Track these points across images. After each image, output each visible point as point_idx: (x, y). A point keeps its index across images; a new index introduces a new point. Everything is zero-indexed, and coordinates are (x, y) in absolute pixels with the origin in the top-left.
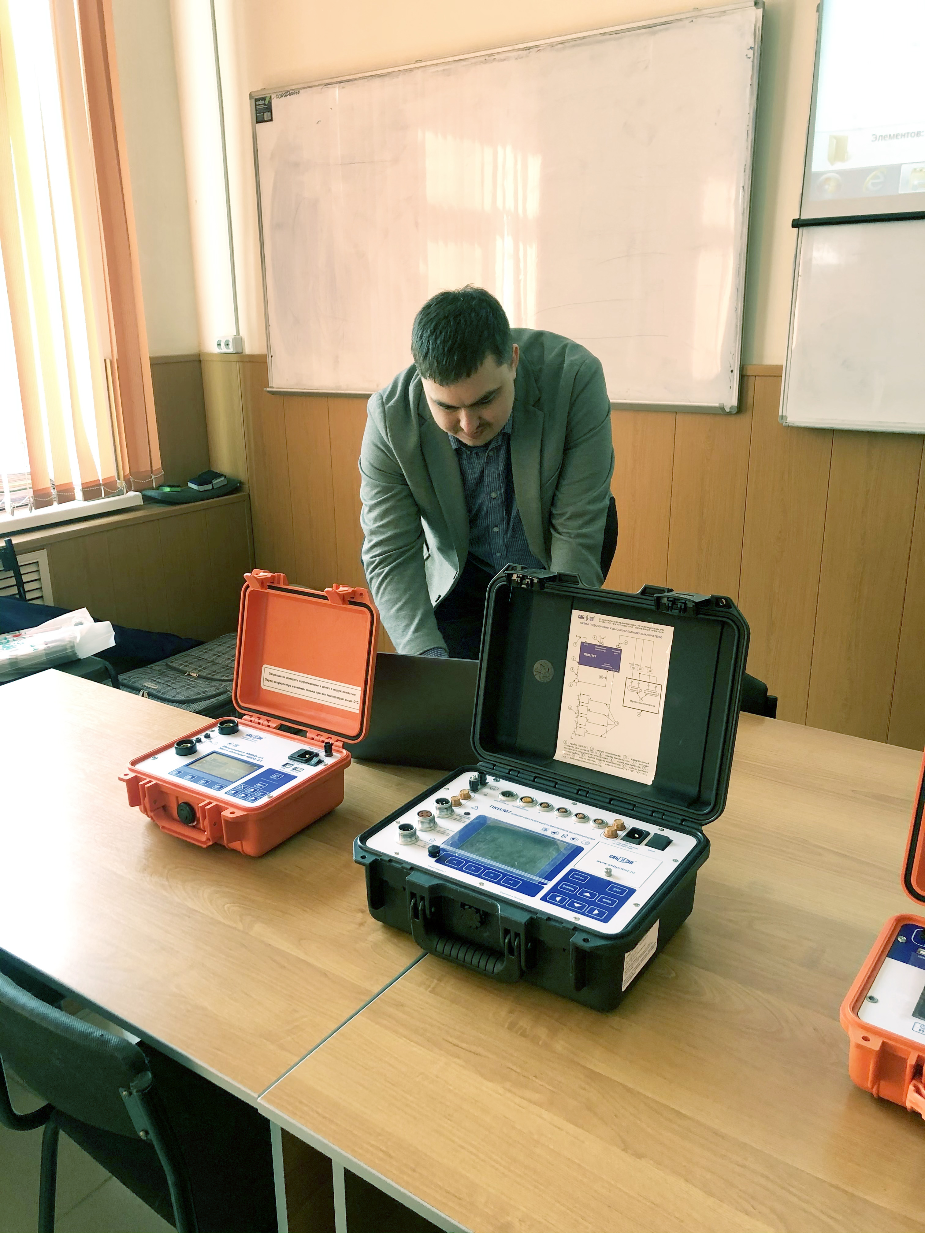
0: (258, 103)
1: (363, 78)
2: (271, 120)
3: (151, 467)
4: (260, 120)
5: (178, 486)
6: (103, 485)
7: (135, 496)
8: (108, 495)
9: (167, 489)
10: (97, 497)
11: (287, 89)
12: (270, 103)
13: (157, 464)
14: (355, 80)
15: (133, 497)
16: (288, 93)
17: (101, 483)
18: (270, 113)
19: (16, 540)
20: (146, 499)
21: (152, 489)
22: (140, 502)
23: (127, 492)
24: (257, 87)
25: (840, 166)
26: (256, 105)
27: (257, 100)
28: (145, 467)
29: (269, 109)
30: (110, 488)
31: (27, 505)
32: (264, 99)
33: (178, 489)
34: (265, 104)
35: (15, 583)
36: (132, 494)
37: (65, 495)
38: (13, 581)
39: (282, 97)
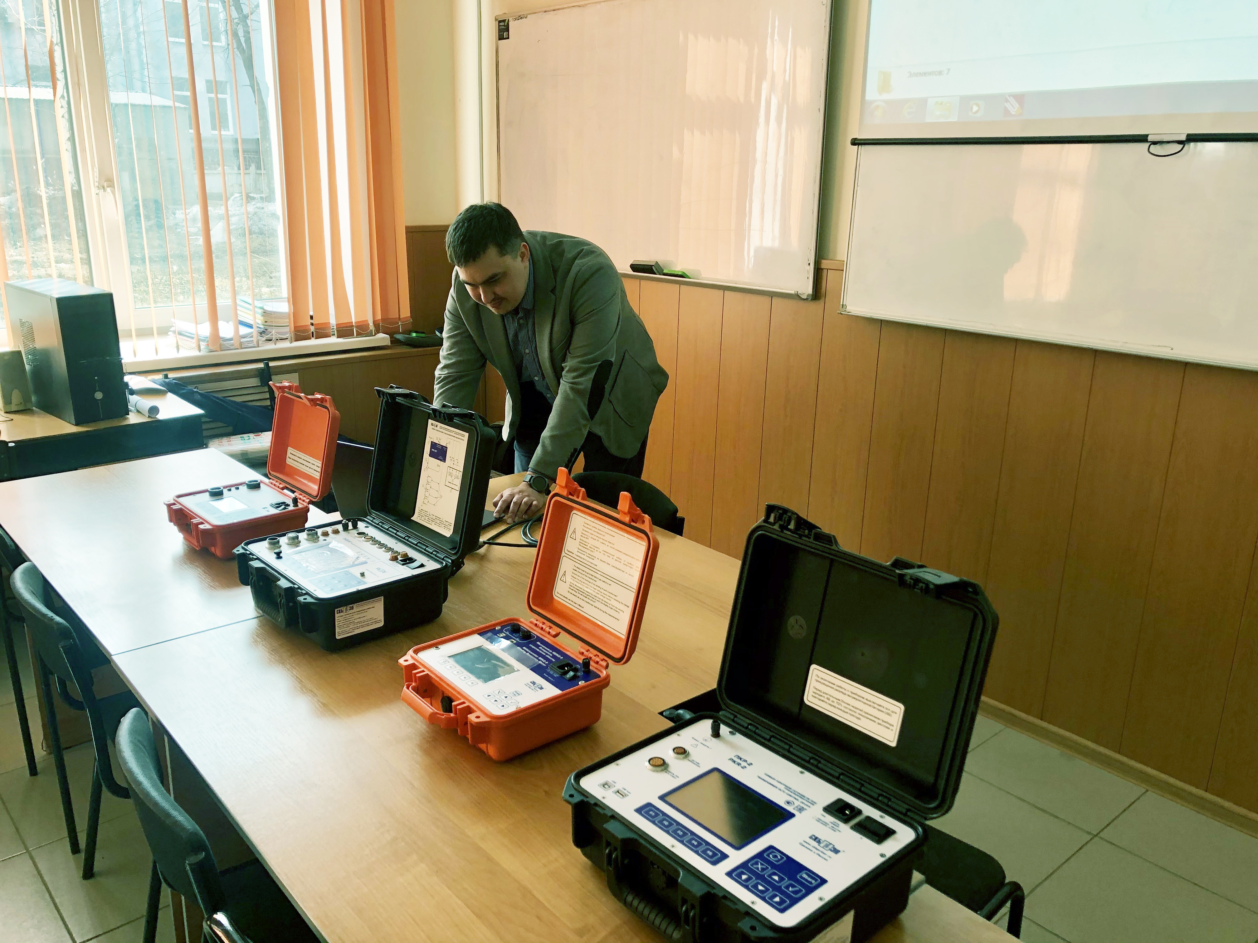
0: (500, 24)
1: (569, 7)
2: (508, 38)
3: (399, 315)
4: (501, 38)
5: (423, 333)
6: (356, 327)
7: (384, 338)
8: (359, 335)
9: (414, 335)
10: (348, 336)
11: (520, 14)
12: (508, 24)
13: (406, 312)
14: (563, 9)
15: (382, 339)
16: (520, 17)
17: (354, 324)
18: (507, 33)
19: (271, 364)
20: (395, 342)
21: (400, 333)
22: (388, 342)
23: (375, 334)
24: (500, 12)
25: (886, 96)
26: (499, 26)
27: (500, 22)
28: (394, 315)
29: (507, 30)
30: (362, 330)
31: (287, 339)
32: (504, 21)
33: (423, 335)
34: (504, 26)
35: (269, 397)
36: (381, 335)
37: (321, 333)
38: (267, 396)
39: (516, 20)
